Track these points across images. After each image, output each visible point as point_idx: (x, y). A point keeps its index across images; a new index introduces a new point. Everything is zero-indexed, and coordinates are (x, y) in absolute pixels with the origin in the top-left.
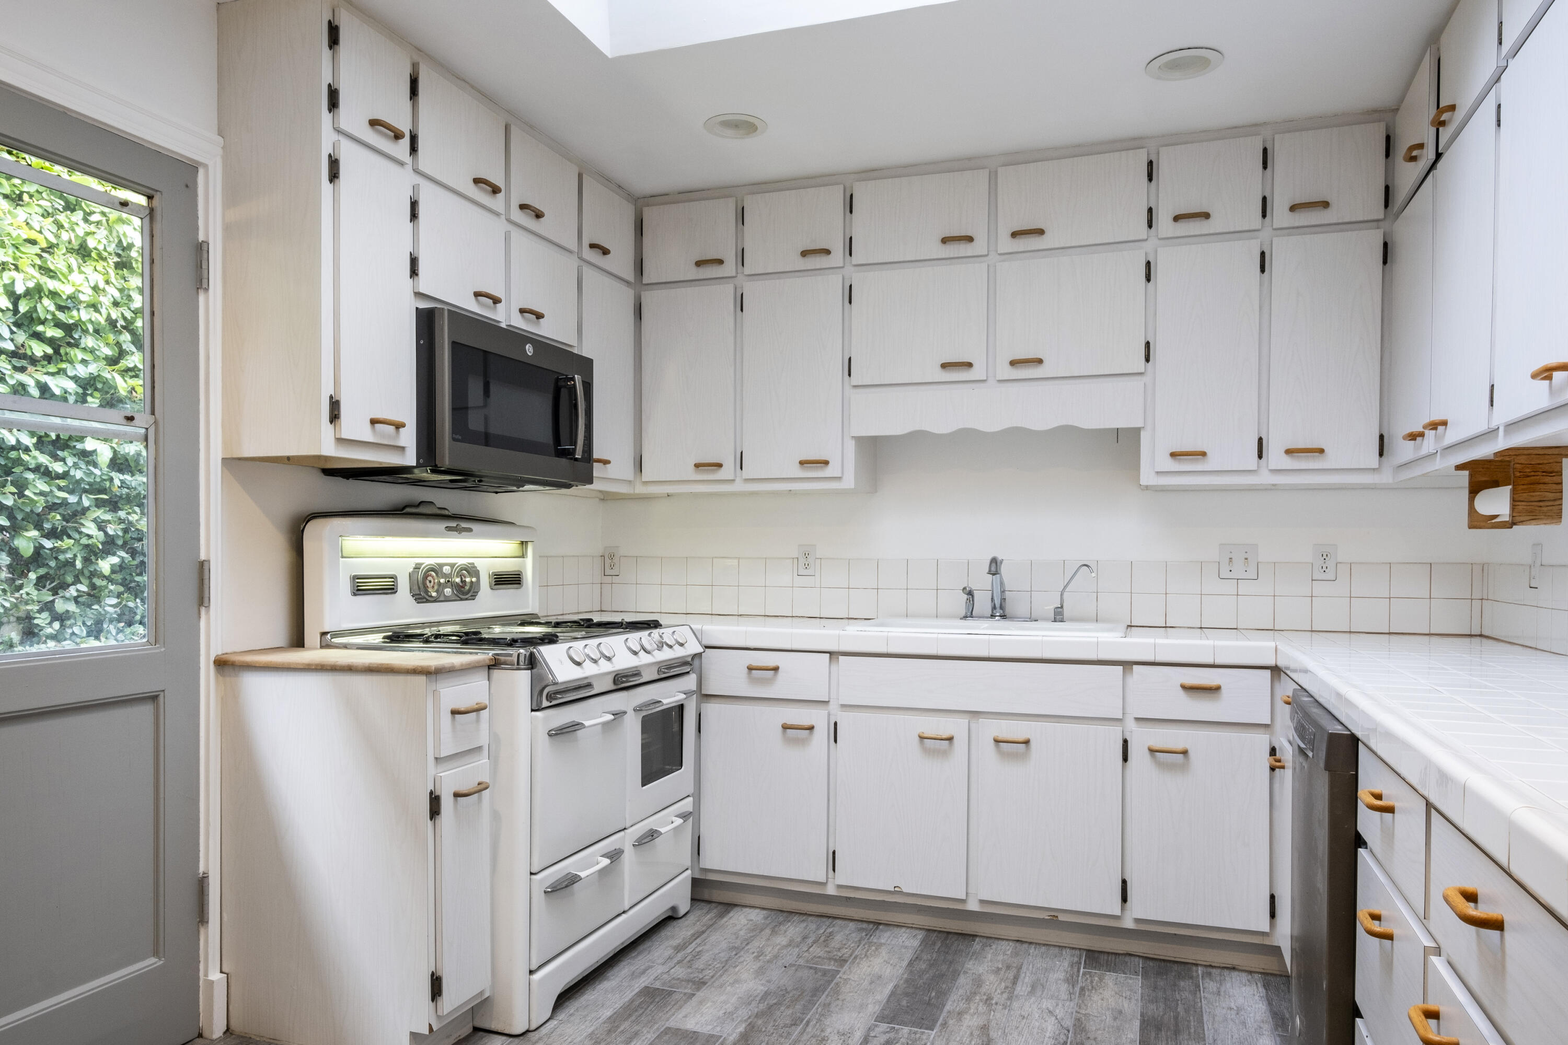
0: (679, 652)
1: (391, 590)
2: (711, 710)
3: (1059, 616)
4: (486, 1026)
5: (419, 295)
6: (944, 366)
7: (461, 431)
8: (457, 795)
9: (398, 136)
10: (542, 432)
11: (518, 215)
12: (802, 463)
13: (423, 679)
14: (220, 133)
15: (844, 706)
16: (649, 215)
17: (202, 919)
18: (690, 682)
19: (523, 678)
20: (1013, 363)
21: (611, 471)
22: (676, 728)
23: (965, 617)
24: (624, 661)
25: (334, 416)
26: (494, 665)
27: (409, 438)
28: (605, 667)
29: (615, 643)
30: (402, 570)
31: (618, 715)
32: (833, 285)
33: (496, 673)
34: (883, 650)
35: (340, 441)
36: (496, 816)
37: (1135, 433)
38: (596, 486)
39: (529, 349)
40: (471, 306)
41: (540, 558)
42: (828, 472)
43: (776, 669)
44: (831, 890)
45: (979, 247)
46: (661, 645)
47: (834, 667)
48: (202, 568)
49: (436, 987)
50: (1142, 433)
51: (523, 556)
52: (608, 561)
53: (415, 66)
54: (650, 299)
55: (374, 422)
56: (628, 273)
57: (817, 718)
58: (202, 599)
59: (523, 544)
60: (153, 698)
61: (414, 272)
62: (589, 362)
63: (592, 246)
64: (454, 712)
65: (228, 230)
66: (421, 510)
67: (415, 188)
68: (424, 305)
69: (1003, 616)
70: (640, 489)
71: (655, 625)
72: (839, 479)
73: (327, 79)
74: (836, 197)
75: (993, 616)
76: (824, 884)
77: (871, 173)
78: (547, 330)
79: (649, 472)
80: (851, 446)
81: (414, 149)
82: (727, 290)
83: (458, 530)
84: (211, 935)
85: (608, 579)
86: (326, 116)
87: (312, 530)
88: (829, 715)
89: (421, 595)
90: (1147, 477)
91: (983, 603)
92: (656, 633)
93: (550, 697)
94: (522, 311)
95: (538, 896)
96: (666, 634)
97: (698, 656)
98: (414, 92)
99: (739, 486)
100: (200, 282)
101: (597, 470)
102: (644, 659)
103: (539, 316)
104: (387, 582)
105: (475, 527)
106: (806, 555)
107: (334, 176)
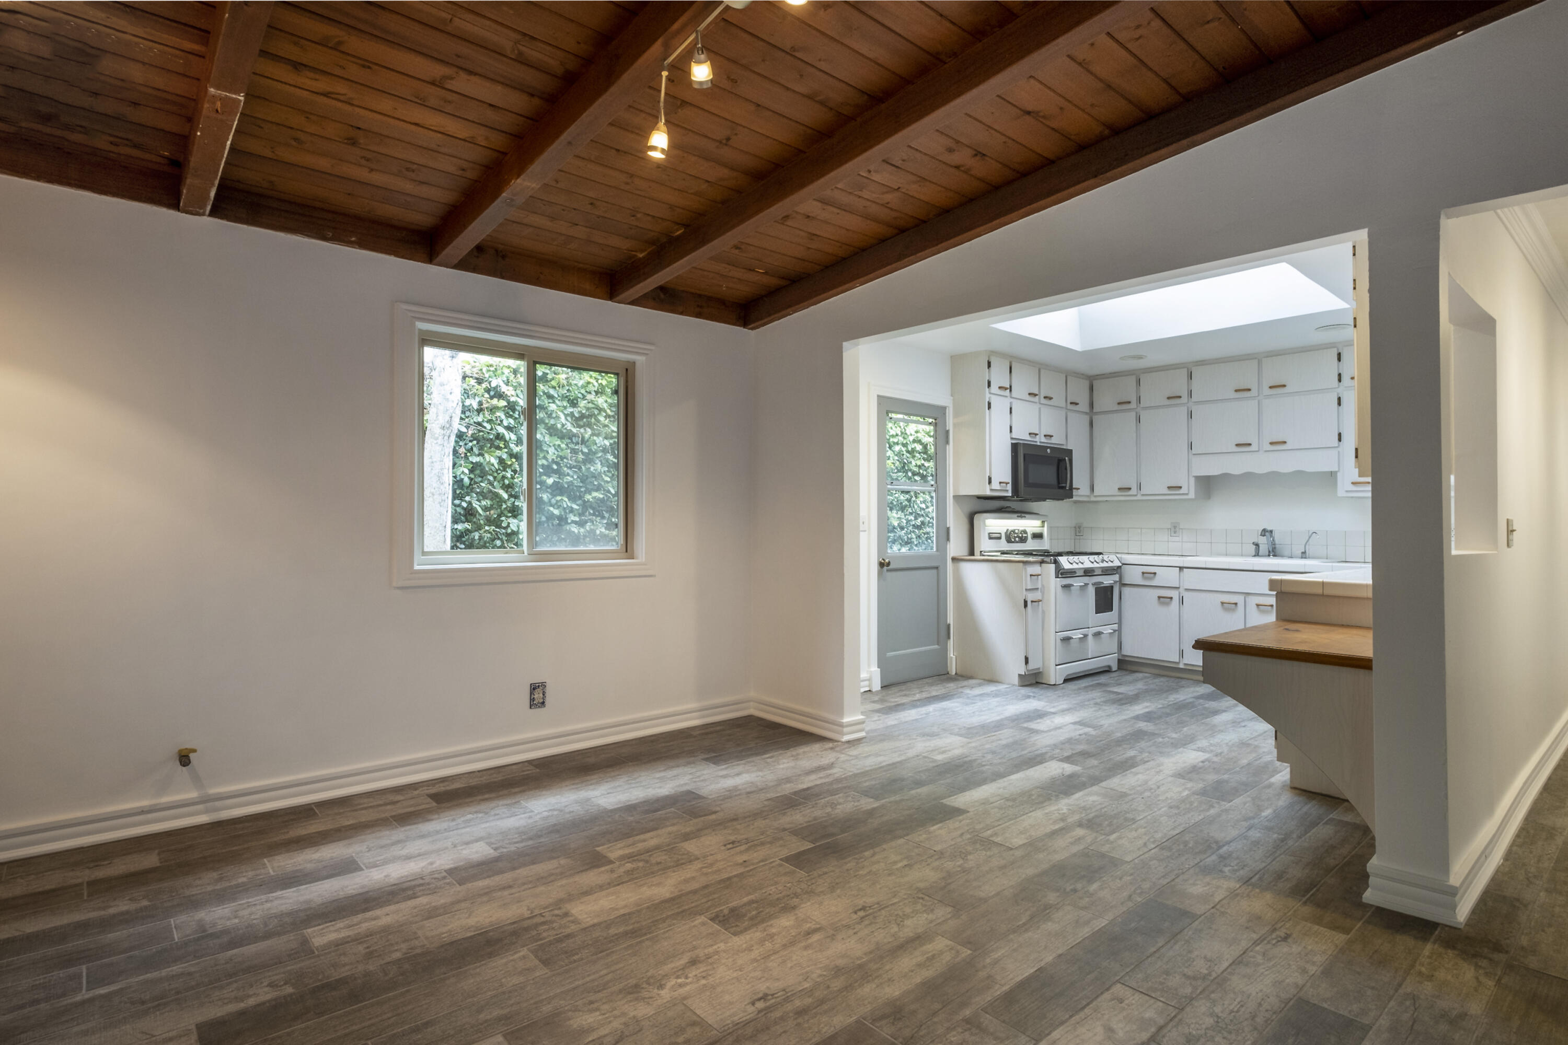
0: (1110, 564)
1: (1000, 538)
2: (1126, 590)
3: (1304, 555)
4: (1040, 681)
5: (1012, 439)
6: (1237, 445)
7: (1027, 484)
8: (1032, 602)
9: (1006, 389)
10: (1053, 480)
11: (1044, 401)
12: (1169, 488)
13: (1021, 564)
14: (952, 396)
15: (1186, 590)
16: (1095, 383)
17: (949, 638)
18: (1116, 578)
19: (1053, 566)
20: (1271, 443)
21: (1080, 492)
22: (1110, 596)
23: (1255, 556)
24: (1088, 565)
25: (990, 482)
26: (1042, 562)
27: (1009, 487)
28: (1081, 566)
29: (1084, 558)
30: (1003, 531)
31: (1086, 585)
32: (1183, 411)
33: (1043, 565)
34: (1204, 566)
35: (992, 490)
36: (1043, 612)
37: (1336, 473)
38: (1075, 498)
39: (1049, 451)
40: (1028, 438)
41: (1050, 528)
42: (1181, 491)
43: (1155, 573)
44: (1181, 666)
45: (1254, 393)
46: (1103, 561)
47: (1181, 573)
48: (948, 529)
49: (1027, 661)
50: (1338, 474)
51: (1043, 527)
52: (1078, 529)
53: (1011, 363)
54: (1096, 419)
55: (1000, 483)
56: (1087, 409)
57: (1174, 594)
58: (948, 539)
59: (1043, 522)
60: (937, 568)
61: (1011, 431)
62: (1071, 451)
63: (1071, 403)
64: (1031, 575)
65: (955, 425)
66: (1007, 510)
67: (1011, 403)
68: (1014, 442)
69: (1274, 556)
70: (1093, 499)
71: (1100, 554)
72: (1187, 494)
73: (987, 378)
74: (1184, 372)
75: (1269, 555)
76: (1178, 663)
77: (1202, 363)
78: (1054, 440)
79: (1096, 492)
80: (1192, 481)
81: (1011, 391)
82: (1133, 414)
83: (1021, 517)
84: (951, 643)
85: (1078, 537)
86: (987, 389)
87: (976, 517)
88: (1179, 593)
89: (1009, 540)
90: (1341, 492)
91: (1263, 549)
92: (1101, 556)
93: (1061, 574)
94: (1045, 436)
95: (1059, 641)
96: (1106, 557)
97: (1119, 567)
98: (1011, 372)
99: (1139, 497)
100: (947, 442)
101: (1075, 492)
102: (1096, 565)
103: (1051, 436)
104: (998, 535)
105: (1027, 516)
106: (1175, 527)
107: (989, 407)
